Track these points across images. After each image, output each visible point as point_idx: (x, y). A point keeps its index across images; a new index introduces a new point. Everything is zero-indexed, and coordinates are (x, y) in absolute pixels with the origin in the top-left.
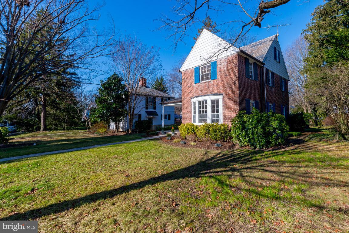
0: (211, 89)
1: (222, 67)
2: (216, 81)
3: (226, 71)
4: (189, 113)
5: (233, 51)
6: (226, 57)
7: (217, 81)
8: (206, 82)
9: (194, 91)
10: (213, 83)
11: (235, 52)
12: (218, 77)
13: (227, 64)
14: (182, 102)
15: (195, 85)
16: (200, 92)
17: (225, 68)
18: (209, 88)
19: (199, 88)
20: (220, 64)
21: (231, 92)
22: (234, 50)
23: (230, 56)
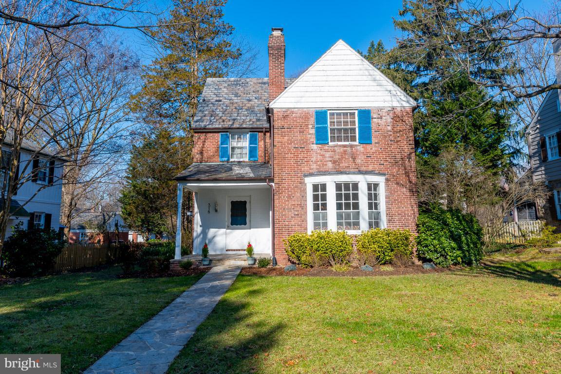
0: (358, 161)
1: (382, 124)
2: (369, 147)
3: (390, 133)
4: (299, 208)
5: (405, 102)
6: (390, 109)
7: (372, 148)
8: (345, 146)
9: (314, 159)
10: (362, 149)
11: (408, 105)
12: (374, 140)
13: (392, 120)
14: (276, 180)
15: (315, 147)
16: (330, 165)
17: (389, 128)
18: (354, 159)
19: (327, 155)
20: (379, 118)
21: (402, 171)
22: (408, 102)
23: (399, 109)
